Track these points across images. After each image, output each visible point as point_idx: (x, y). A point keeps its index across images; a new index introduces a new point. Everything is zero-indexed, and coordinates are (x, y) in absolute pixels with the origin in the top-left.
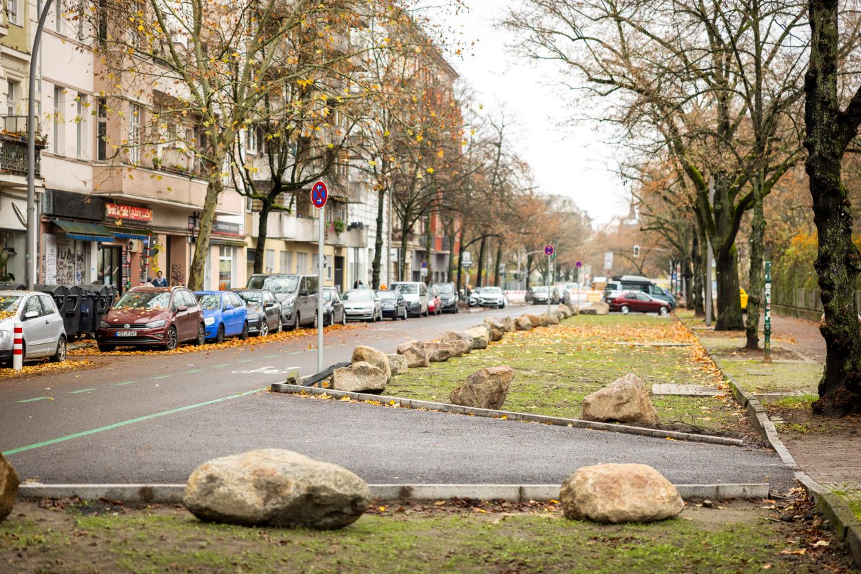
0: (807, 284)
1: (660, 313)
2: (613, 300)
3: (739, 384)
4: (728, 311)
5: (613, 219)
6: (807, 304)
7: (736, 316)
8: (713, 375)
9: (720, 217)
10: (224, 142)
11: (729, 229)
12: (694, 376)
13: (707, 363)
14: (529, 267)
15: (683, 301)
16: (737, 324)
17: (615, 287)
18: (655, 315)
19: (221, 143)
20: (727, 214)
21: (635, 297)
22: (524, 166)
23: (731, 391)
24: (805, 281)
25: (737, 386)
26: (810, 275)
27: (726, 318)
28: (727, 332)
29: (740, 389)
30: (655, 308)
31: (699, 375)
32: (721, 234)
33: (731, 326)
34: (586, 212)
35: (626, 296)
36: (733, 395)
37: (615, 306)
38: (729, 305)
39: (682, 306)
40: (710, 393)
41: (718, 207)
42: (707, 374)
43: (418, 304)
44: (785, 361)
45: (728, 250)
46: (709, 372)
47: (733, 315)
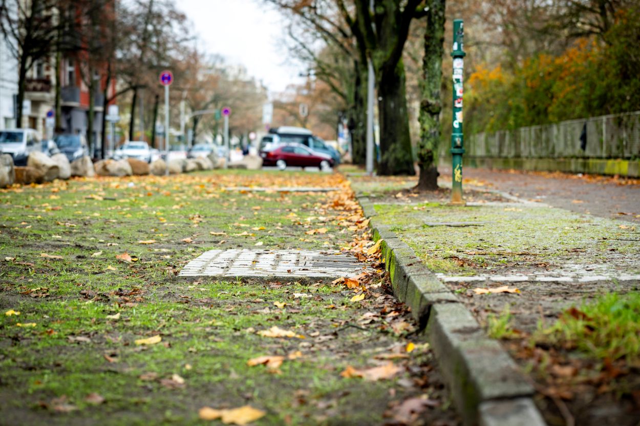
0: (488, 126)
1: (320, 167)
2: (268, 153)
3: (401, 248)
4: (394, 150)
5: (288, 87)
6: (488, 151)
7: (404, 156)
8: (353, 228)
9: (383, 24)
11: (395, 40)
12: (311, 232)
13: (350, 210)
14: (194, 129)
15: (349, 157)
16: (405, 167)
17: (270, 140)
18: (314, 170)
20: (392, 20)
21: (292, 150)
22: (181, 18)
23: (382, 266)
24: (486, 124)
25: (396, 253)
26: (492, 116)
27: (391, 160)
28: (393, 178)
29: (404, 263)
30: (315, 162)
31: (323, 230)
33: (398, 170)
34: (261, 81)
35: (283, 149)
36: (386, 276)
37: (269, 161)
39: (346, 163)
40: (330, 272)
41: (380, 10)
42: (341, 228)
43: (23, 155)
44: (488, 203)
45: (393, 68)
46: (345, 224)
47: (400, 155)
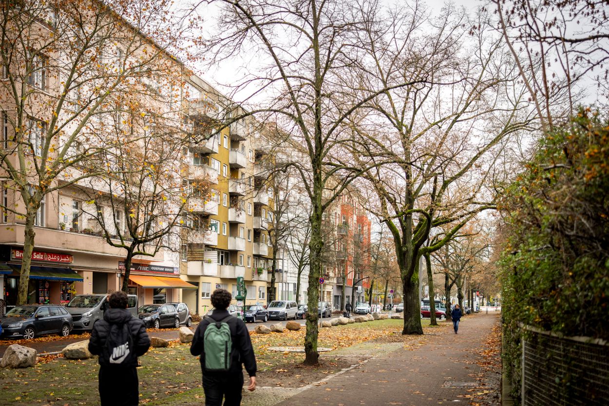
4: (410, 321)
9: (406, 256)
10: (34, 202)
19: (31, 203)
20: (411, 254)
32: (406, 268)
33: (412, 331)
38: (411, 317)
41: (405, 249)
45: (410, 279)
47: (413, 324)
